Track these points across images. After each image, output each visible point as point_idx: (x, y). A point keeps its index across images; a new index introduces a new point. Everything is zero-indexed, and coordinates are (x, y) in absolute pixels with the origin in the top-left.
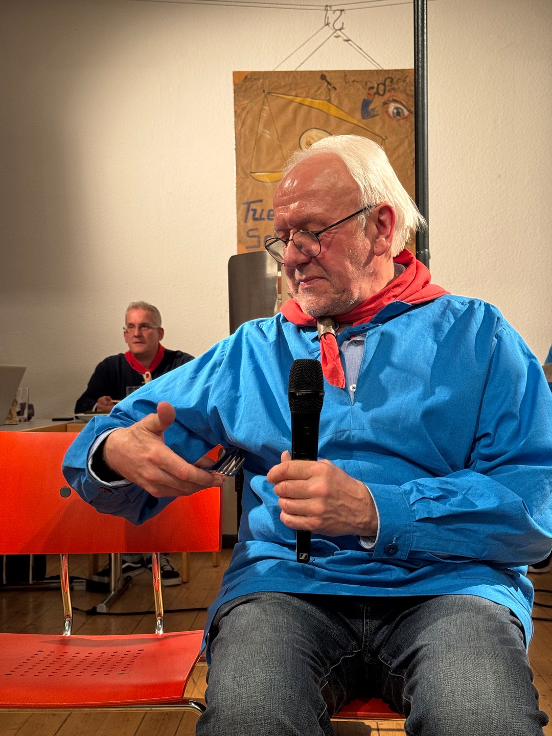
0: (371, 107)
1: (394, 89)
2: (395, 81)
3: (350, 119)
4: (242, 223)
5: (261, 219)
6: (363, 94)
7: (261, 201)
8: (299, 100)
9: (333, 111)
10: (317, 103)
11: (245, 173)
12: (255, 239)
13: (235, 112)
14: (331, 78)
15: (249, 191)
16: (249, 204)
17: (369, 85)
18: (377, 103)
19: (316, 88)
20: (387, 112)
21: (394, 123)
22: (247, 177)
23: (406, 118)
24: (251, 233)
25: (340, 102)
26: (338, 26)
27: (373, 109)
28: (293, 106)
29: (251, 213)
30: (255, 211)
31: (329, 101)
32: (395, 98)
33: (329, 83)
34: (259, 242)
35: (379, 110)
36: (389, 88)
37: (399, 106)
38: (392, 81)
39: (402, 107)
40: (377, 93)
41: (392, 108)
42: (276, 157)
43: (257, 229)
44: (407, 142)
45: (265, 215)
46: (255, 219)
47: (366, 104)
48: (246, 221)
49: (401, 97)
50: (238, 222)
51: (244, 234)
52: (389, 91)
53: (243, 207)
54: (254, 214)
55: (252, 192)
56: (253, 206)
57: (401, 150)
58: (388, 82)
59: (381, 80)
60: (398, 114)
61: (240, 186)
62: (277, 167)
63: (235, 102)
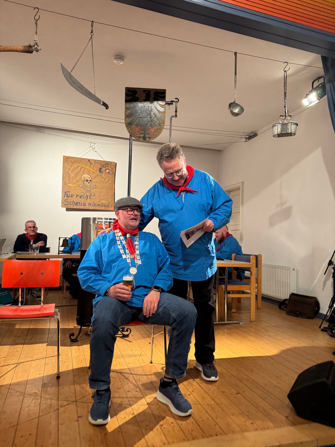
0: (102, 170)
3: (96, 172)
4: (63, 197)
5: (69, 197)
6: (100, 167)
7: (69, 192)
8: (82, 166)
9: (91, 170)
10: (87, 167)
11: (65, 183)
12: (67, 202)
13: (63, 167)
14: (91, 161)
15: (66, 189)
16: (66, 192)
17: (102, 164)
18: (103, 169)
19: (87, 163)
21: (108, 175)
22: (66, 185)
23: (111, 174)
24: (66, 201)
25: (93, 167)
26: (93, 147)
28: (80, 167)
29: (66, 195)
30: (67, 194)
31: (90, 167)
32: (108, 169)
34: (68, 203)
35: (104, 171)
37: (109, 171)
40: (104, 167)
41: (107, 171)
42: (74, 180)
43: (68, 200)
44: (111, 181)
45: (70, 196)
46: (67, 197)
47: (100, 169)
48: (65, 197)
49: (110, 168)
50: (62, 197)
51: (64, 201)
52: (107, 167)
53: (64, 193)
54: (67, 195)
55: (67, 189)
56: (67, 193)
57: (109, 182)
58: (107, 164)
59: (105, 164)
60: (109, 173)
61: (63, 187)
62: (74, 183)
63: (63, 164)
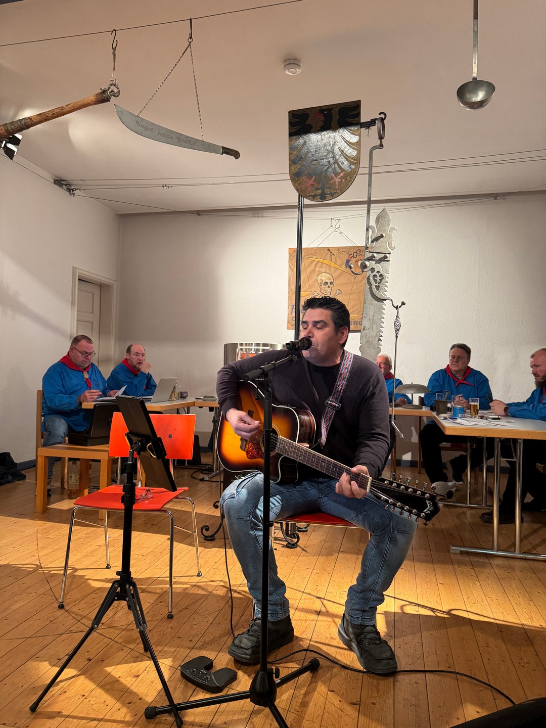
0: (350, 263)
2: (361, 251)
3: (340, 268)
6: (347, 257)
8: (317, 260)
9: (333, 265)
10: (325, 261)
11: (292, 291)
13: (289, 266)
14: (332, 250)
17: (350, 253)
18: (353, 261)
19: (325, 255)
20: (357, 265)
25: (336, 261)
26: (337, 227)
31: (331, 260)
32: (361, 259)
33: (331, 253)
35: (354, 264)
36: (359, 254)
38: (360, 252)
42: (306, 285)
47: (348, 261)
48: (291, 314)
50: (288, 314)
51: (290, 319)
53: (291, 307)
57: (363, 282)
59: (355, 251)
61: (289, 298)
62: (306, 290)
63: (289, 261)
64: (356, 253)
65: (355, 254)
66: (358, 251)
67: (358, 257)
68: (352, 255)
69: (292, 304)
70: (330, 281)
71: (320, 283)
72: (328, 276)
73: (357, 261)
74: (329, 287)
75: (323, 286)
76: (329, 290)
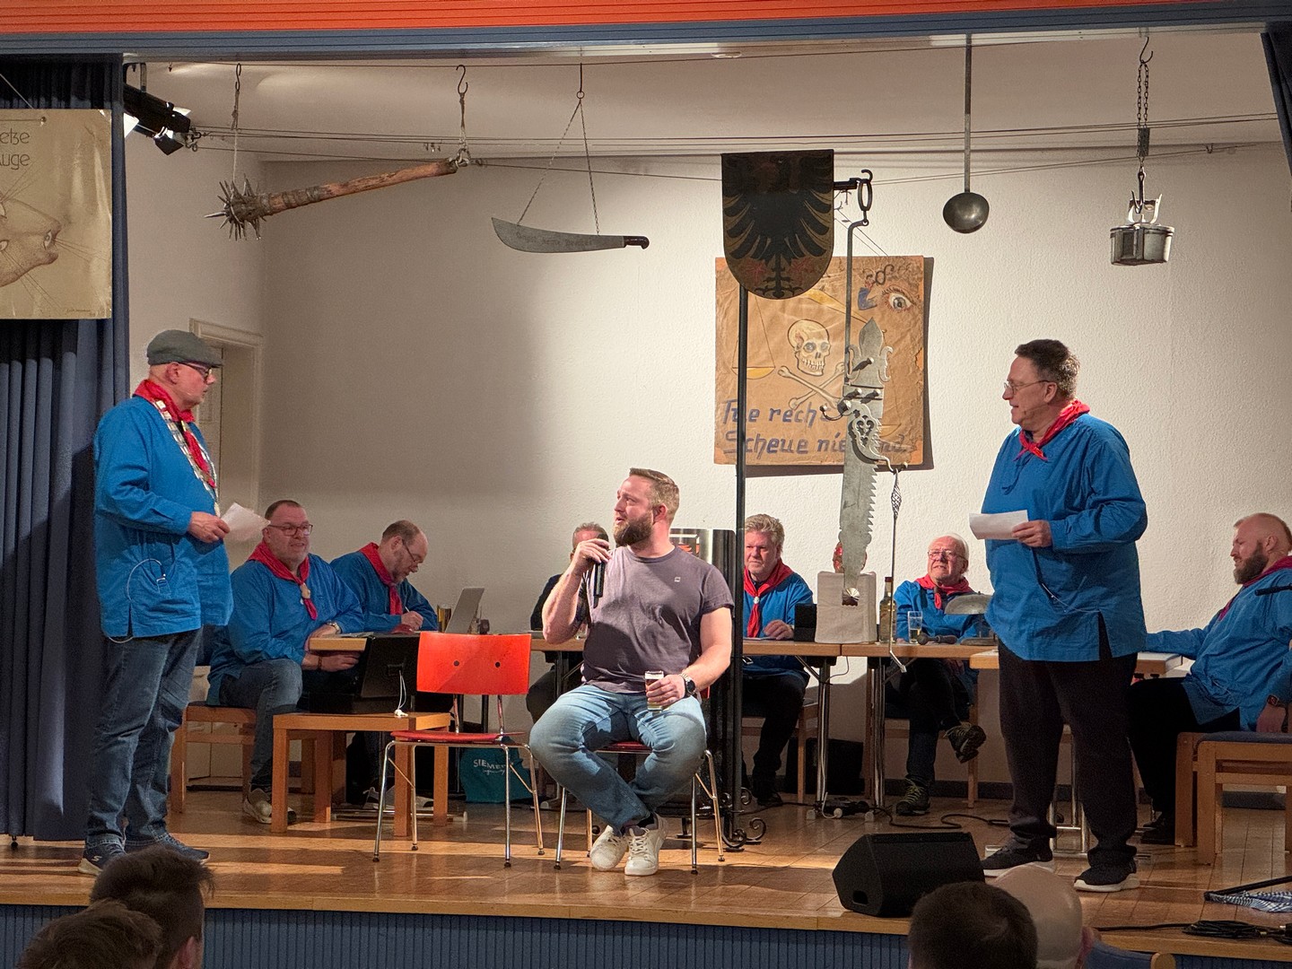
0: (870, 296)
1: (895, 278)
2: (896, 268)
3: (845, 310)
4: (721, 424)
6: (861, 283)
9: (827, 301)
11: (726, 366)
12: (735, 443)
15: (731, 388)
16: (730, 403)
17: (868, 273)
18: (876, 293)
20: (887, 302)
21: (895, 315)
22: (728, 372)
23: (908, 309)
24: (730, 436)
25: (835, 291)
27: (872, 299)
29: (731, 413)
31: (822, 290)
32: (896, 287)
35: (878, 300)
36: (890, 276)
37: (901, 296)
38: (893, 269)
39: (904, 298)
40: (876, 281)
41: (893, 298)
42: (762, 351)
44: (908, 336)
47: (864, 294)
48: (725, 423)
49: (904, 286)
50: (717, 423)
51: (723, 440)
52: (890, 280)
53: (723, 406)
55: (734, 390)
56: (733, 405)
57: (902, 344)
58: (887, 270)
59: (881, 268)
60: (900, 304)
61: (720, 382)
62: (761, 363)
63: (717, 290)
64: (884, 272)
65: (881, 275)
66: (889, 269)
67: (888, 284)
68: (874, 279)
69: (725, 399)
70: (821, 342)
71: (795, 345)
72: (817, 329)
73: (884, 293)
74: (818, 356)
75: (803, 353)
76: (818, 362)
